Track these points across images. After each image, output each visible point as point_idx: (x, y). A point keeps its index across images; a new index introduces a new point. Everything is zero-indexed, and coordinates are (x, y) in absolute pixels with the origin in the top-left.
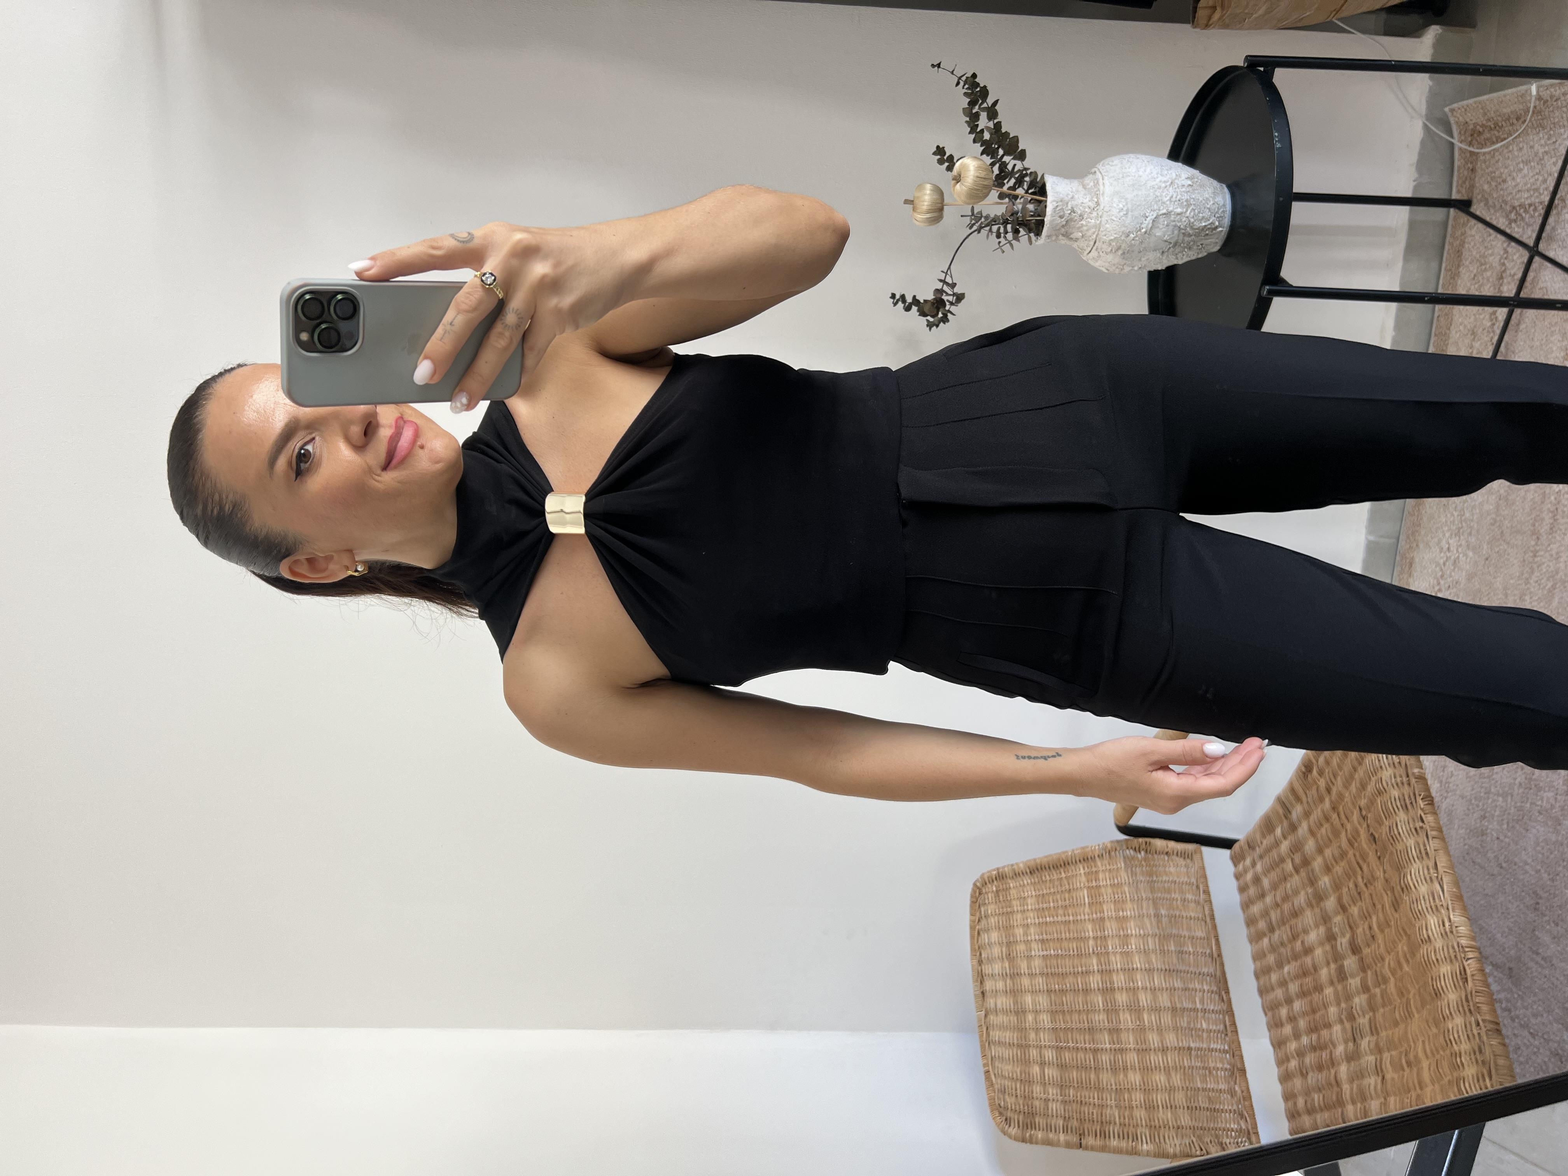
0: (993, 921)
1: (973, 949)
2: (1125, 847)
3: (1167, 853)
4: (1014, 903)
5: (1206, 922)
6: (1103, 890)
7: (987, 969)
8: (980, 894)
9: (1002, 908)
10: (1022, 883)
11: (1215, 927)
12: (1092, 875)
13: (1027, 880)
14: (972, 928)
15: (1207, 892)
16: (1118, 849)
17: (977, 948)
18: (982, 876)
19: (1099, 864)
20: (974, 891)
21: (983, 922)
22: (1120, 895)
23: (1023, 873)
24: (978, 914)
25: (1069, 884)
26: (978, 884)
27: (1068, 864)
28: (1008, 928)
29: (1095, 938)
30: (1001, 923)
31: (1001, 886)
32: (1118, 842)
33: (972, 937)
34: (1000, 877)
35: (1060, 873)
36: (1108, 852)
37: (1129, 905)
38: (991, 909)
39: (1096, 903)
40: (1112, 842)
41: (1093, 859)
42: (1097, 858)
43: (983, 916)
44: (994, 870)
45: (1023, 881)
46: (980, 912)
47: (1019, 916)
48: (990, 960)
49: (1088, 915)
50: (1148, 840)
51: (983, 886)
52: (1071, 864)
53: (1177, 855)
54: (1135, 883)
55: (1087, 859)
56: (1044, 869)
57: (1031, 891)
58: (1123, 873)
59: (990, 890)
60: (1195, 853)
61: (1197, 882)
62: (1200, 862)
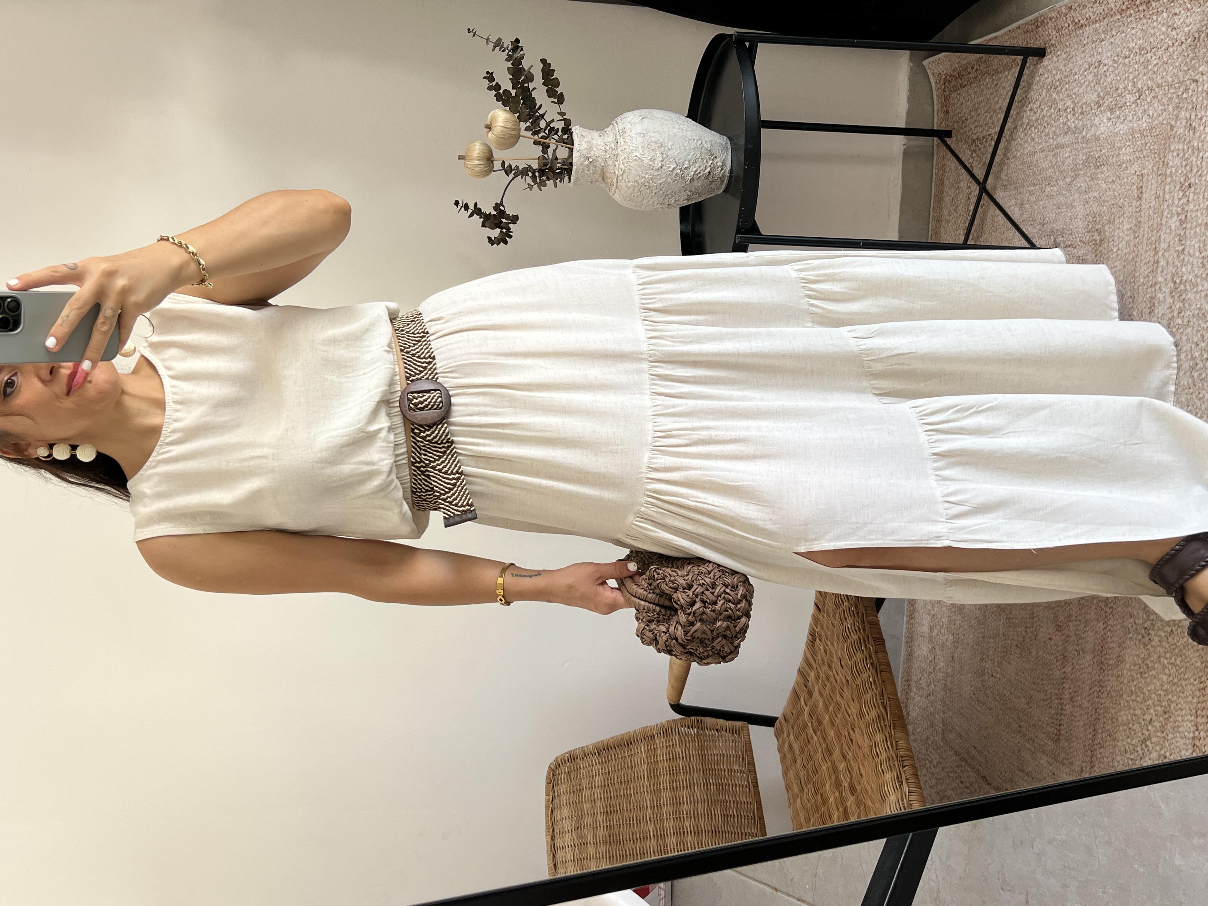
0: (564, 798)
1: (547, 828)
2: (679, 726)
3: (717, 730)
4: (584, 782)
5: (750, 789)
6: (660, 765)
7: (559, 842)
8: (553, 775)
9: (573, 786)
10: (590, 763)
11: (757, 793)
12: (651, 752)
13: (595, 760)
14: (547, 807)
15: (752, 763)
16: (674, 727)
17: (550, 824)
18: (556, 760)
19: (657, 741)
20: (549, 773)
21: (557, 800)
22: (674, 769)
23: (592, 754)
24: (551, 794)
25: (631, 761)
26: (552, 767)
27: (631, 744)
28: (579, 803)
29: (653, 808)
30: (571, 800)
31: (572, 767)
32: (674, 721)
33: (547, 815)
34: (572, 758)
35: (624, 752)
36: (666, 730)
37: (682, 777)
38: (563, 788)
39: (653, 774)
40: (668, 721)
41: (652, 737)
42: (656, 736)
43: (556, 795)
44: (567, 753)
45: (592, 761)
46: (554, 792)
47: (588, 792)
48: (562, 833)
49: (647, 787)
50: (699, 718)
51: (557, 768)
52: (633, 743)
53: (726, 731)
54: (688, 758)
55: (647, 738)
56: (610, 750)
57: (599, 770)
58: (678, 749)
59: (563, 771)
60: (742, 730)
61: (743, 755)
62: (746, 737)
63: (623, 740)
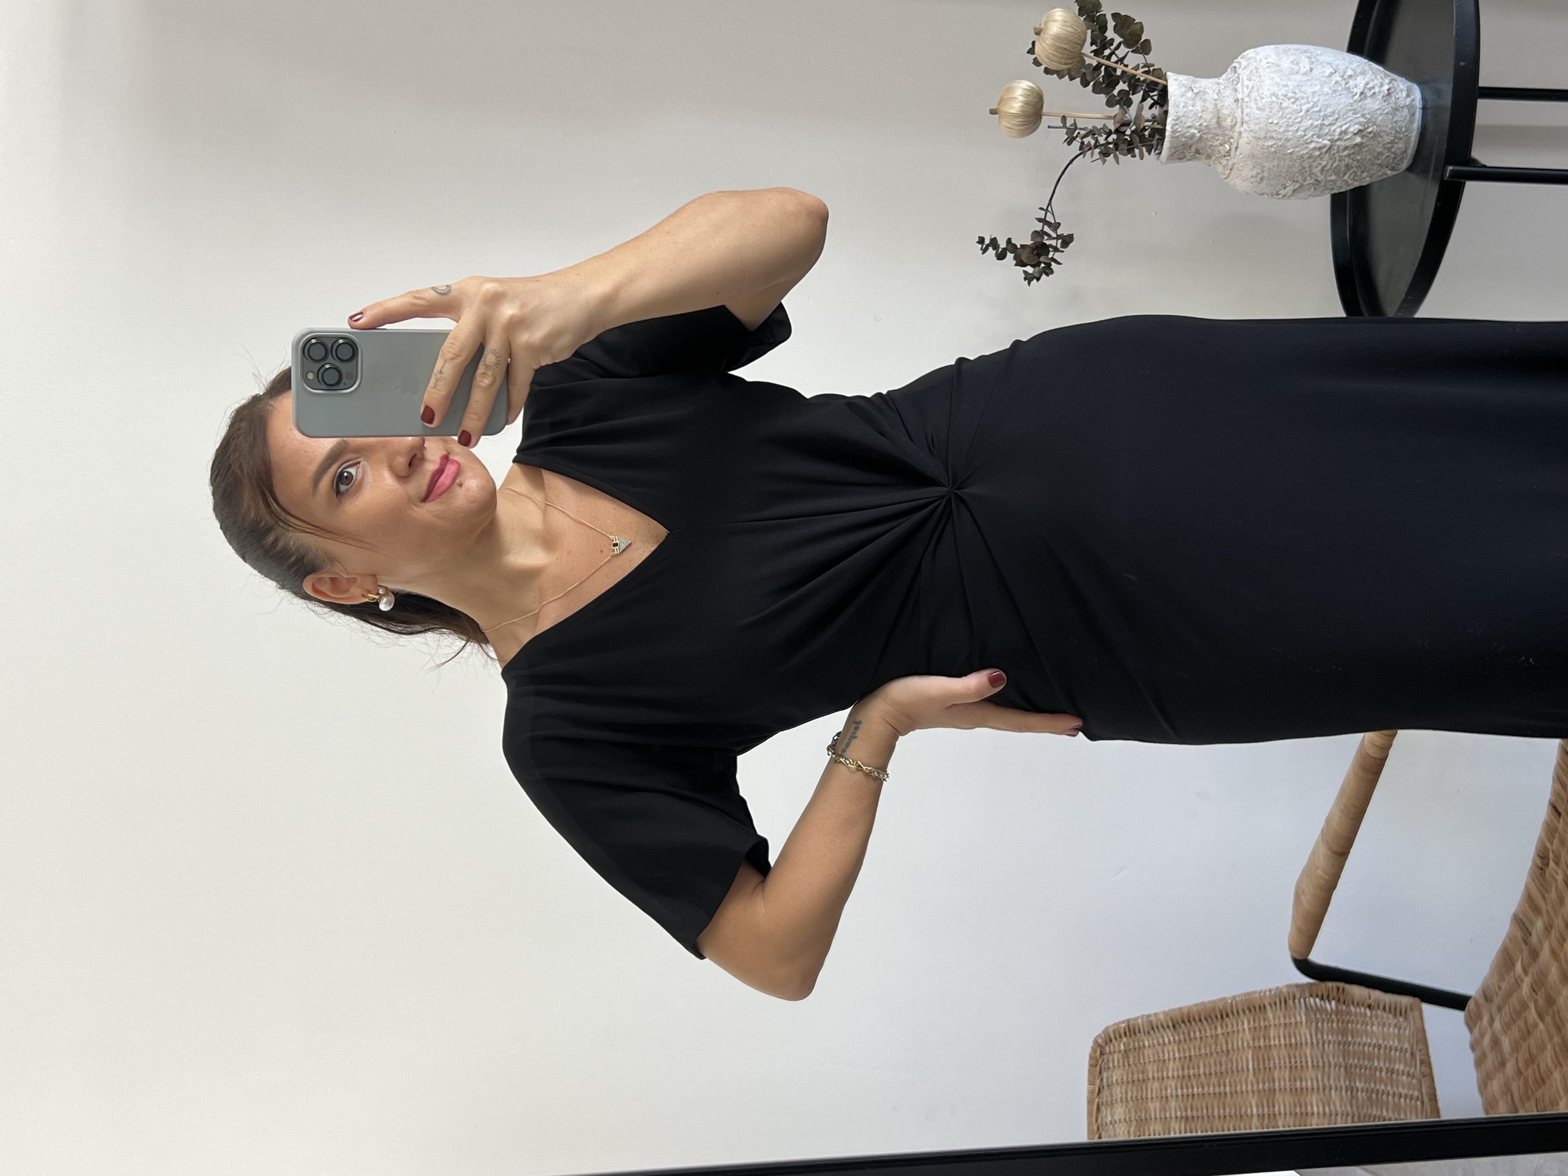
0: (1118, 1092)
2: (1307, 994)
3: (1369, 1006)
4: (1149, 1067)
6: (1275, 1052)
8: (1102, 1054)
9: (1133, 1074)
10: (1161, 1040)
12: (1260, 1031)
13: (1168, 1036)
14: (1090, 1102)
15: (1427, 1063)
16: (1298, 996)
17: (1095, 1128)
18: (1106, 1031)
19: (1270, 1016)
20: (1094, 1050)
21: (1106, 1093)
22: (1298, 1059)
23: (1163, 1026)
24: (1098, 1082)
25: (1227, 1044)
26: (1100, 1041)
27: (1227, 1016)
28: (1141, 1101)
30: (1129, 1094)
31: (1132, 1045)
32: (1298, 986)
33: (1090, 1115)
34: (1131, 1030)
35: (1216, 1028)
36: (1285, 1000)
37: (1310, 1073)
38: (1116, 1075)
39: (1263, 1067)
40: (1289, 986)
41: (1262, 1008)
42: (1268, 1007)
43: (1105, 1085)
44: (1123, 1022)
45: (1163, 1037)
46: (1102, 1080)
47: (1156, 1085)
49: (1252, 1085)
50: (1341, 985)
51: (1106, 1044)
52: (1231, 1015)
53: (1384, 1008)
54: (1320, 1044)
55: (1253, 1010)
56: (1193, 1023)
57: (1174, 1051)
58: (1304, 1030)
59: (1117, 1049)
60: (1412, 1010)
61: (1412, 1049)
62: (1418, 1021)
63: (1214, 1009)
